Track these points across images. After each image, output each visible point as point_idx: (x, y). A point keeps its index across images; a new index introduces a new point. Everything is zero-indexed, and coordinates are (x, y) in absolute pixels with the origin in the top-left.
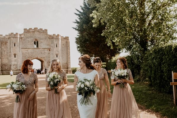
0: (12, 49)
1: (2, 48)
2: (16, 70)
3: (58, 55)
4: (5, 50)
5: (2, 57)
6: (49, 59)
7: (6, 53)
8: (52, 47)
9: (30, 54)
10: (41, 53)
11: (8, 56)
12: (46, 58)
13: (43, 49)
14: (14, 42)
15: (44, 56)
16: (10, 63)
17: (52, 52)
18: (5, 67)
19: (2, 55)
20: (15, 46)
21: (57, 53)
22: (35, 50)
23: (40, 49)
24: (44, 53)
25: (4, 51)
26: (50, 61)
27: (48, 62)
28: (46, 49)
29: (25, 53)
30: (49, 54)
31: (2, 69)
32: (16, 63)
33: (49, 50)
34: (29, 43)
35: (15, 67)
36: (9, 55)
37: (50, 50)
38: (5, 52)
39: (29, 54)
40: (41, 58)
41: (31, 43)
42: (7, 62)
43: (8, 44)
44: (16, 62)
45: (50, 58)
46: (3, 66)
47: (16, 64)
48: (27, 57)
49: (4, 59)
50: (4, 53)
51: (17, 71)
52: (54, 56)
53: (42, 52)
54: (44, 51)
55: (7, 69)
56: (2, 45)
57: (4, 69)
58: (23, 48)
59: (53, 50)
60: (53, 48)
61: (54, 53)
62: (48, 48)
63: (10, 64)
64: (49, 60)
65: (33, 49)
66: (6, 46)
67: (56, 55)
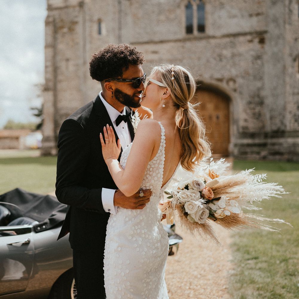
1: (61, 46)
5: (59, 86)
6: (259, 84)
7: (71, 68)
8: (275, 20)
11: (79, 78)
12: (240, 81)
13: (227, 40)
14: (96, 18)
15: (234, 72)
17: (275, 49)
19: (60, 77)
20: (100, 32)
22: (188, 44)
23: (214, 37)
24: (233, 55)
25: (67, 60)
26: (263, 93)
27: (250, 103)
28: (244, 34)
33: (257, 40)
34: (162, 17)
37: (261, 41)
43: (79, 29)
45: (261, 79)
50: (67, 68)
52: (284, 67)
53: (224, 52)
54: (233, 45)
58: (138, 43)
59: (281, 37)
61: (287, 51)
64: (259, 89)
66: (73, 41)
67: (297, 63)
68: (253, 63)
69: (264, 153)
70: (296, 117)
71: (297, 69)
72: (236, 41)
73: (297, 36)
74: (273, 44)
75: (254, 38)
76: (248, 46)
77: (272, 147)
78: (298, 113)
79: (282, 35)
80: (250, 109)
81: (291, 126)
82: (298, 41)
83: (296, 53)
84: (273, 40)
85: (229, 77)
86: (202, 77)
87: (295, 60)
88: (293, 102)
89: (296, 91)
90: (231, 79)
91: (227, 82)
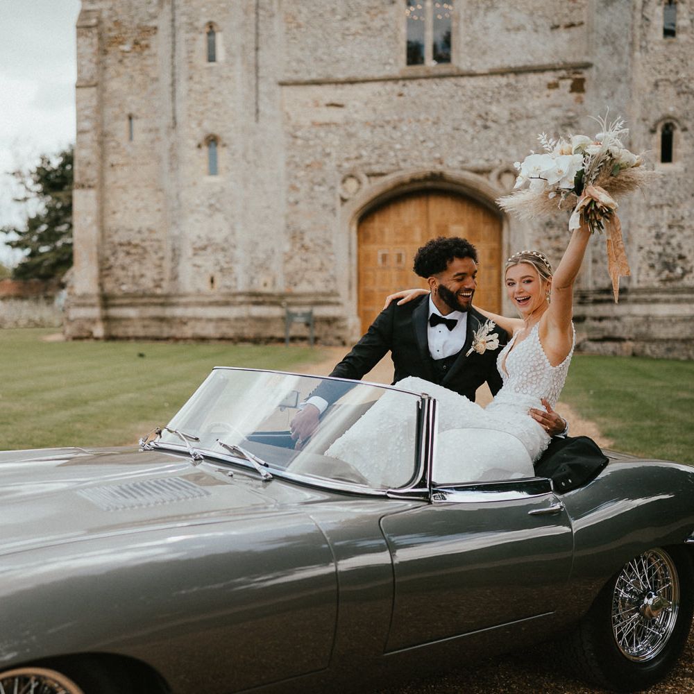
0: (182, 87)
1: (114, 85)
2: (217, 293)
3: (678, 134)
4: (133, 109)
5: (110, 178)
7: (139, 137)
8: (610, 40)
9: (365, 134)
11: (159, 159)
14: (203, 22)
16: (176, 232)
17: (608, 105)
18: (135, 269)
19: (112, 158)
23: (470, 75)
25: (131, 117)
27: (547, 225)
28: (540, 69)
29: (314, 124)
30: (570, 123)
31: (109, 286)
32: (218, 229)
33: (567, 86)
35: (208, 263)
36: (165, 156)
37: (578, 86)
38: (137, 124)
39: (350, 136)
40: (470, 177)
41: (377, 23)
42: (147, 220)
43: (159, 43)
44: (219, 217)
46: (122, 258)
47: (219, 237)
48: (331, 165)
49: (124, 189)
51: (227, 304)
53: (494, 108)
54: (514, 94)
55: (147, 283)
56: (110, 60)
57: (124, 288)
58: (297, 83)
59: (621, 76)
60: (616, 52)
61: (638, 112)
62: (554, 69)
63: (174, 238)
65: (397, 87)
66: (143, 71)
67: (657, 138)
70: (653, 256)
71: (657, 151)
72: (520, 85)
73: (659, 77)
74: (604, 93)
75: (562, 78)
76: (548, 96)
77: (596, 324)
78: (659, 249)
79: (625, 73)
80: (550, 238)
81: (642, 278)
82: (661, 88)
83: (655, 115)
84: (604, 84)
85: (504, 166)
86: (441, 163)
87: (653, 131)
88: (648, 224)
89: (654, 200)
90: (508, 171)
91: (499, 177)
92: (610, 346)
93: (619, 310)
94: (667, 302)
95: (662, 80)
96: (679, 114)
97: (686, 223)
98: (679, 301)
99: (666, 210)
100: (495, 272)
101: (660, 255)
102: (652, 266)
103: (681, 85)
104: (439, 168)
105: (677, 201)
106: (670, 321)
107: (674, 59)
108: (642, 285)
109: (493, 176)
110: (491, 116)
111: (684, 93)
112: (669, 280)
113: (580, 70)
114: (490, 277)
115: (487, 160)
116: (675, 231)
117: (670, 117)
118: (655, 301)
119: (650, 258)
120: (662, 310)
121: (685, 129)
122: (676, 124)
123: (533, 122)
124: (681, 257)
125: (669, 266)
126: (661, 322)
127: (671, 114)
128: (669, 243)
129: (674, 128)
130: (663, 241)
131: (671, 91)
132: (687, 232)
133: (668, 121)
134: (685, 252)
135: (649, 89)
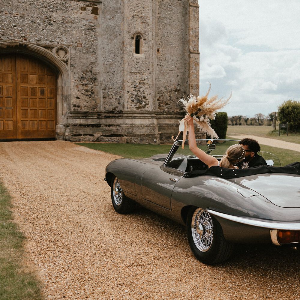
3: (142, 41)
10: (49, 18)
21: (139, 28)
30: (91, 29)
33: (90, 10)
37: (94, 11)
52: (122, 45)
53: (54, 15)
59: (116, 9)
67: (134, 42)
68: (86, 34)
69: (97, 135)
70: (133, 96)
71: (134, 47)
72: (67, 5)
73: (135, 13)
74: (108, 17)
75: (88, 6)
76: (81, 13)
77: (107, 128)
78: (135, 93)
79: (120, 9)
80: (83, 85)
81: (129, 106)
82: (135, 19)
83: (133, 31)
84: (108, 13)
85: (60, 45)
86: (26, 40)
87: (133, 38)
88: (131, 81)
89: (133, 70)
90: (62, 49)
91: (57, 52)
92: (115, 139)
93: (119, 121)
94: (140, 118)
95: (135, 15)
96: (142, 32)
97: (146, 82)
98: (144, 118)
99: (138, 75)
100: (53, 100)
101: (136, 95)
102: (133, 101)
103: (143, 19)
104: (25, 42)
105: (142, 71)
106: (141, 126)
107: (140, 6)
108: (129, 110)
109: (54, 50)
110: (52, 19)
111: (144, 23)
112: (139, 107)
113: (96, 4)
114: (50, 103)
115: (50, 41)
116: (142, 85)
117: (139, 33)
118: (135, 118)
119: (132, 97)
120: (138, 122)
121: (145, 39)
122: (142, 36)
123: (74, 25)
124: (145, 97)
125: (140, 101)
126: (138, 127)
127: (139, 31)
128: (139, 91)
129: (141, 38)
130: (137, 90)
131: (139, 21)
132: (147, 86)
133: (138, 34)
134: (146, 95)
135: (131, 18)
